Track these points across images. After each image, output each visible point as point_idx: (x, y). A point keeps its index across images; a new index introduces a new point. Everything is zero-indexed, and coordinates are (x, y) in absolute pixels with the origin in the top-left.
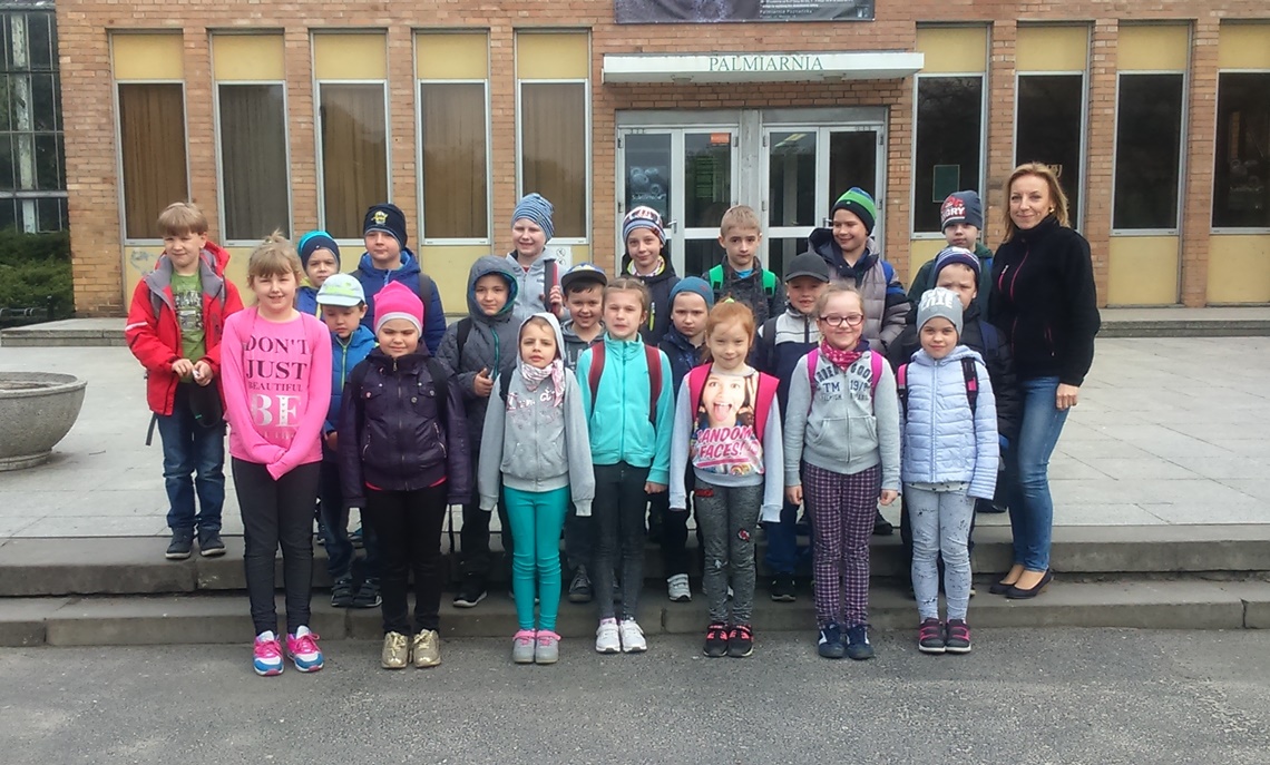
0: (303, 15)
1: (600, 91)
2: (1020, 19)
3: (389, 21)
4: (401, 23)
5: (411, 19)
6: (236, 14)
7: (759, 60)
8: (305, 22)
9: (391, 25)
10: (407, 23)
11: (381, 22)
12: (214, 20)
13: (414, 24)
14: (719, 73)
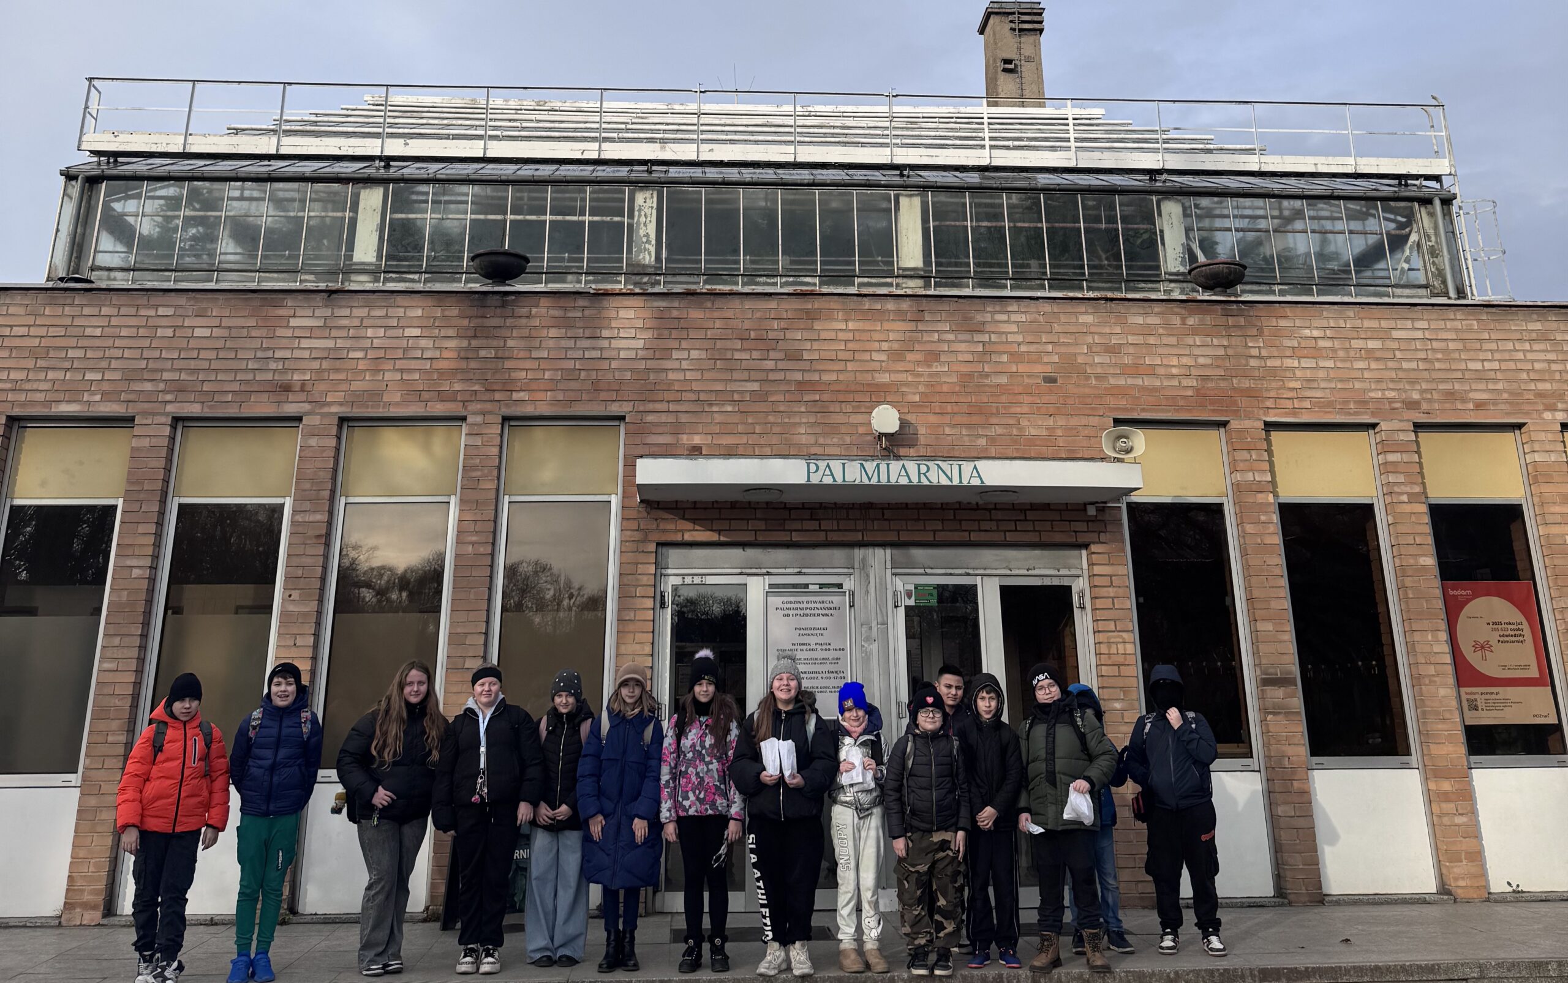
0: (169, 397)
1: (633, 514)
2: (1268, 419)
3: (306, 407)
4: (326, 410)
5: (341, 404)
6: (61, 396)
7: (883, 467)
8: (170, 408)
9: (308, 413)
10: (334, 409)
11: (290, 409)
12: (23, 405)
13: (345, 411)
14: (821, 487)
